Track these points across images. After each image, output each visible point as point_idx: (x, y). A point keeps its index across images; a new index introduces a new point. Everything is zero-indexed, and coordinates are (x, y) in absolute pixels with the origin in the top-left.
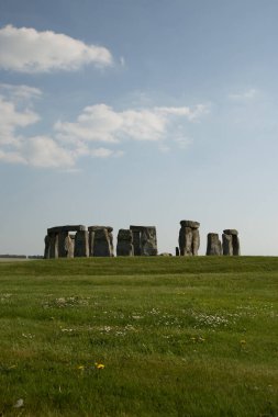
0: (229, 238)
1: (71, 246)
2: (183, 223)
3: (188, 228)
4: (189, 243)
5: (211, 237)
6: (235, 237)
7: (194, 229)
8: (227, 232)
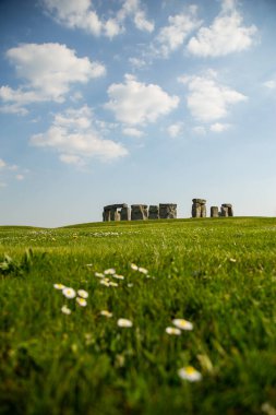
0: (226, 209)
1: (118, 217)
2: (194, 201)
3: (197, 204)
4: (198, 214)
5: (212, 209)
6: (230, 209)
7: (202, 204)
8: (224, 206)
